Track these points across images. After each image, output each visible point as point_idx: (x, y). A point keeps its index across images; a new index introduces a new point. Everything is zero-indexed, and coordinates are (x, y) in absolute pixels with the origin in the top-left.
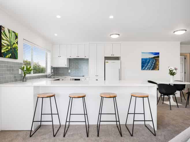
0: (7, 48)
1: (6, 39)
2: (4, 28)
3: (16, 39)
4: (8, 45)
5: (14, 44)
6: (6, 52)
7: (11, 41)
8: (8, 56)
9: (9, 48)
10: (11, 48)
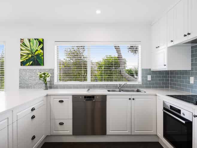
0: (27, 57)
1: (26, 49)
2: (23, 40)
3: (39, 45)
4: (28, 54)
5: (37, 50)
6: (25, 61)
7: (32, 49)
8: (28, 64)
9: (30, 56)
10: (32, 56)
